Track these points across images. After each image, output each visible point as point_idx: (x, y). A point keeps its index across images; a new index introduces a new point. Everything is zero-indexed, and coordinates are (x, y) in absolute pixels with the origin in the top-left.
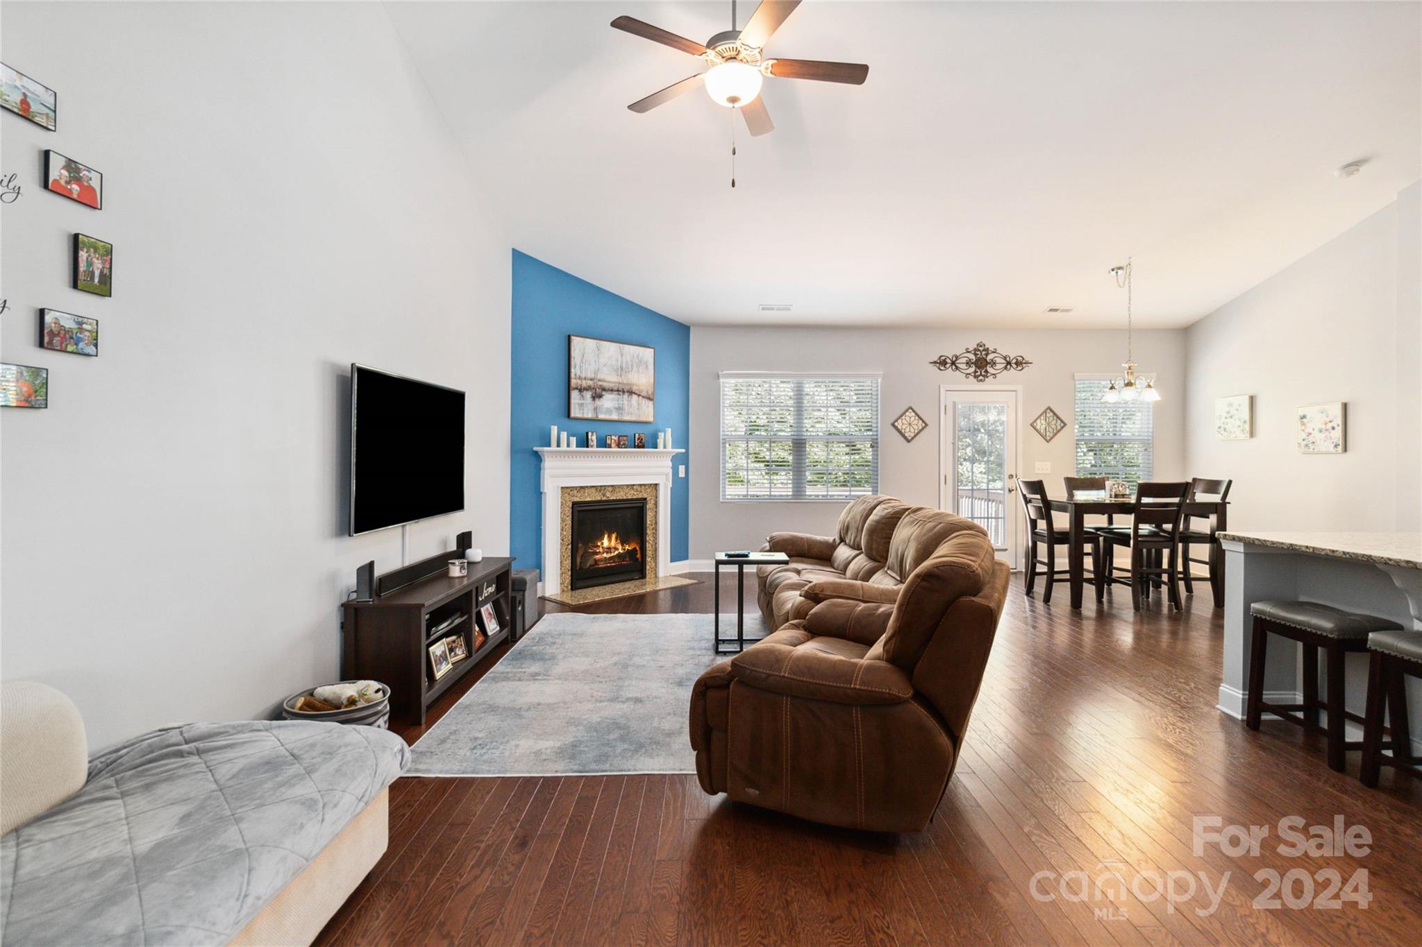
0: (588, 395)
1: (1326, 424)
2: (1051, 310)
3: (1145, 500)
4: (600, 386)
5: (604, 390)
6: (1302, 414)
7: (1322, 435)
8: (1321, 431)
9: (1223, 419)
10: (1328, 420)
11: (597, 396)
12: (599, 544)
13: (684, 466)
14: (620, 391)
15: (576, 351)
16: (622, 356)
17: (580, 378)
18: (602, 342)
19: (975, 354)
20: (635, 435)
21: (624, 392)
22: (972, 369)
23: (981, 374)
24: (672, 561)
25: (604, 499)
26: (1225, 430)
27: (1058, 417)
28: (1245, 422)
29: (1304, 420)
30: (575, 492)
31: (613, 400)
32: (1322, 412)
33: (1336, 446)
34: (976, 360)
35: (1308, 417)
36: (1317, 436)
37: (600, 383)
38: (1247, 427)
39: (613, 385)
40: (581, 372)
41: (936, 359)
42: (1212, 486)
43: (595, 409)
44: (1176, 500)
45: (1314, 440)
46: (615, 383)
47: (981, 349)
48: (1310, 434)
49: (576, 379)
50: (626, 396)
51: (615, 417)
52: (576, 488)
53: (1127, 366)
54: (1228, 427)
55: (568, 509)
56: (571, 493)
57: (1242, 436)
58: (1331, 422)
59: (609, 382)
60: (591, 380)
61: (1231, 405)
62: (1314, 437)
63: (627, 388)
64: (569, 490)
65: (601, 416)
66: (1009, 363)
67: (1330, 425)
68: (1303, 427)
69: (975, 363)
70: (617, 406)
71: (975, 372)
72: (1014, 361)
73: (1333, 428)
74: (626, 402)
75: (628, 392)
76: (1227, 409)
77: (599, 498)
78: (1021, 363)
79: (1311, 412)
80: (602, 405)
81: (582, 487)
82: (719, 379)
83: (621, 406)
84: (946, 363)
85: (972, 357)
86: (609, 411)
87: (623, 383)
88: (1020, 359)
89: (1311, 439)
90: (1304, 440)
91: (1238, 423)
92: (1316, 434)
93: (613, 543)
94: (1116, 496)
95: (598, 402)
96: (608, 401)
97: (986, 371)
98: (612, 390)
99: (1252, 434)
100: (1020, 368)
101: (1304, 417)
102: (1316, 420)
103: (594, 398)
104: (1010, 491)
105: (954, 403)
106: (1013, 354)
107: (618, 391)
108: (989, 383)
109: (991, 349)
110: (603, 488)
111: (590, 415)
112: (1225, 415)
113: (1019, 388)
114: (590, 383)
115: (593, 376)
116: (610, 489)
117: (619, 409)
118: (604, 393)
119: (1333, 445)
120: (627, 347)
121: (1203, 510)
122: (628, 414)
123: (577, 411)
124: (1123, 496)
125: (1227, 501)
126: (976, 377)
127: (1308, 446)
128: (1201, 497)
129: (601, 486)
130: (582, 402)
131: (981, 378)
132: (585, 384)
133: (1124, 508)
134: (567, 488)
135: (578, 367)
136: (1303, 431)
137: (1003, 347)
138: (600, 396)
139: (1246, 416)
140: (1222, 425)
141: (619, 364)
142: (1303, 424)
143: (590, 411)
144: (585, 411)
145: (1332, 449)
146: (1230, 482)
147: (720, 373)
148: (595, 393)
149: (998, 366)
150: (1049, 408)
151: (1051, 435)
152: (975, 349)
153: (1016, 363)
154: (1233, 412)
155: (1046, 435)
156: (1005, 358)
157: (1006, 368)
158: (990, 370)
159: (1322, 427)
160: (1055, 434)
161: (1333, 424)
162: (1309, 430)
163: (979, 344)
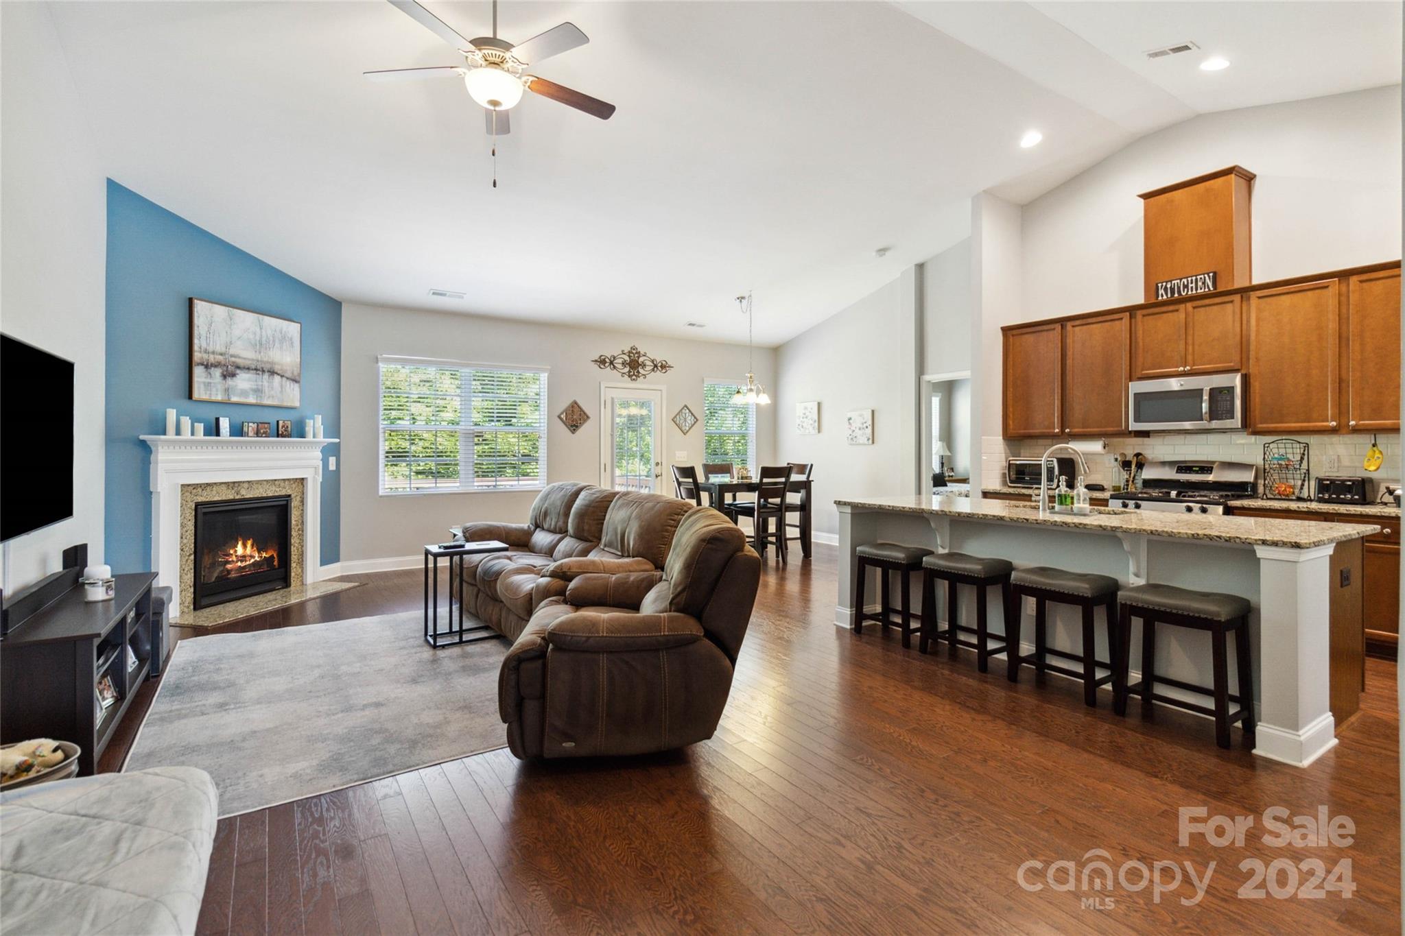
0: (217, 372)
1: (862, 424)
2: (690, 324)
3: (765, 480)
4: (233, 362)
5: (238, 367)
6: (849, 416)
7: (860, 432)
8: (860, 429)
9: (801, 419)
10: (864, 421)
11: (228, 375)
12: (232, 552)
13: (334, 458)
14: (258, 370)
15: (201, 319)
16: (261, 329)
17: (206, 351)
18: (235, 310)
19: (629, 356)
20: (278, 422)
21: (263, 371)
22: (627, 369)
23: (634, 374)
24: (322, 565)
25: (237, 497)
26: (802, 427)
27: (692, 414)
28: (815, 421)
29: (850, 421)
30: (200, 490)
31: (249, 380)
32: (860, 416)
33: (868, 439)
34: (630, 361)
35: (853, 419)
36: (858, 433)
37: (233, 359)
38: (816, 424)
39: (250, 362)
40: (208, 344)
41: (597, 358)
42: (802, 469)
43: (227, 390)
44: (783, 480)
45: (856, 435)
46: (253, 360)
47: (634, 352)
48: (854, 431)
49: (200, 352)
50: (266, 376)
51: (252, 400)
52: (200, 485)
53: (749, 375)
54: (805, 425)
55: (190, 511)
56: (195, 491)
57: (813, 432)
58: (865, 423)
59: (245, 359)
60: (221, 354)
61: (806, 408)
62: (856, 433)
63: (267, 367)
64: (191, 488)
65: (234, 399)
66: (656, 366)
67: (865, 425)
68: (850, 426)
69: (629, 364)
70: (254, 387)
71: (629, 372)
72: (660, 364)
73: (867, 427)
74: (266, 384)
75: (268, 371)
76: (803, 411)
77: (231, 497)
78: (665, 367)
79: (853, 415)
80: (236, 386)
81: (208, 485)
82: (377, 363)
83: (260, 387)
84: (606, 362)
85: (627, 358)
86: (244, 393)
87: (262, 361)
88: (664, 363)
89: (854, 434)
90: (850, 435)
91: (811, 422)
92: (857, 430)
93: (249, 551)
94: (742, 478)
95: (230, 381)
96: (243, 381)
97: (638, 372)
98: (248, 369)
99: (819, 432)
100: (664, 371)
101: (850, 419)
102: (857, 423)
103: (224, 377)
104: (657, 476)
105: (612, 399)
106: (659, 359)
107: (256, 369)
108: (640, 382)
109: (642, 352)
110: (236, 485)
111: (219, 398)
112: (802, 415)
113: (664, 388)
114: (220, 358)
115: (223, 350)
116: (246, 485)
117: (258, 391)
118: (238, 371)
119: (865, 439)
120: (267, 319)
121: (796, 487)
122: (269, 397)
123: (202, 391)
124: (746, 478)
125: (810, 479)
126: (629, 376)
127: (853, 439)
128: (795, 477)
129: (234, 483)
130: (208, 380)
131: (634, 377)
132: (212, 359)
133: (750, 488)
134: (189, 485)
135: (203, 338)
136: (850, 428)
137: (652, 352)
138: (233, 375)
139: (816, 418)
140: (801, 423)
141: (258, 338)
142: (850, 424)
143: (219, 393)
144: (214, 392)
145: (866, 442)
146: (812, 465)
147: (379, 357)
148: (227, 370)
149: (648, 368)
150: (686, 406)
151: (687, 428)
152: (629, 352)
153: (661, 367)
154: (808, 414)
155: (683, 429)
156: (653, 361)
157: (653, 370)
158: (641, 371)
159: (861, 426)
160: (690, 429)
161: (867, 424)
162: (853, 428)
163: (631, 348)
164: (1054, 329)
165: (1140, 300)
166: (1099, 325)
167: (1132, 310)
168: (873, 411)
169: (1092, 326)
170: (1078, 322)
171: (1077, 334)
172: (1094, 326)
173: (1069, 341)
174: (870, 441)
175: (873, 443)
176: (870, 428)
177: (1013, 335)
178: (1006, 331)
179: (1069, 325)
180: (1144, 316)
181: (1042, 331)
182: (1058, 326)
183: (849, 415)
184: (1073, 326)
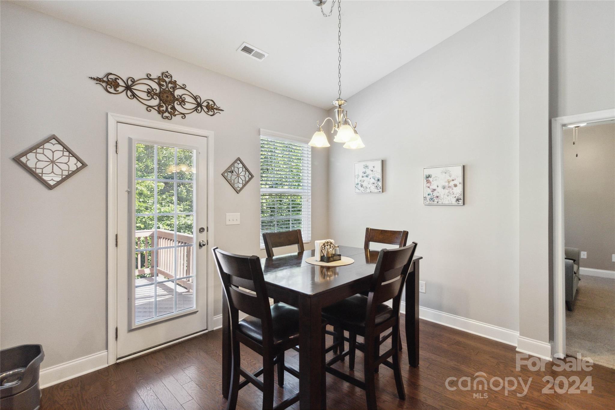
1: (449, 182)
7: (446, 191)
8: (444, 188)
9: (360, 179)
10: (451, 179)
19: (159, 85)
22: (156, 102)
23: (166, 111)
28: (378, 180)
29: (429, 179)
32: (446, 173)
33: (457, 200)
34: (160, 92)
35: (433, 176)
36: (440, 191)
38: (380, 183)
41: (101, 76)
45: (438, 195)
47: (167, 80)
48: (435, 190)
54: (365, 183)
57: (373, 189)
58: (453, 180)
61: (366, 167)
62: (438, 192)
66: (199, 105)
67: (452, 183)
68: (428, 185)
69: (159, 96)
71: (159, 106)
72: (205, 104)
73: (455, 186)
76: (363, 170)
78: (213, 109)
79: (435, 172)
84: (118, 85)
85: (155, 87)
88: (211, 103)
89: (435, 194)
90: (429, 195)
91: (373, 181)
92: (440, 189)
97: (173, 108)
99: (383, 190)
100: (211, 113)
101: (429, 177)
102: (441, 180)
105: (130, 140)
106: (204, 97)
108: (175, 124)
109: (179, 83)
112: (361, 174)
113: (211, 134)
119: (455, 199)
126: (159, 112)
127: (433, 199)
131: (166, 114)
136: (429, 187)
137: (194, 85)
139: (380, 177)
140: (360, 183)
142: (429, 182)
145: (455, 203)
149: (188, 106)
150: (239, 159)
151: (241, 186)
152: (159, 78)
153: (207, 107)
155: (236, 186)
156: (195, 98)
157: (196, 109)
158: (178, 107)
159: (447, 184)
160: (244, 186)
161: (455, 182)
162: (434, 187)
163: (163, 74)
168: (464, 167)
174: (461, 202)
175: (464, 204)
176: (460, 187)
183: (427, 172)
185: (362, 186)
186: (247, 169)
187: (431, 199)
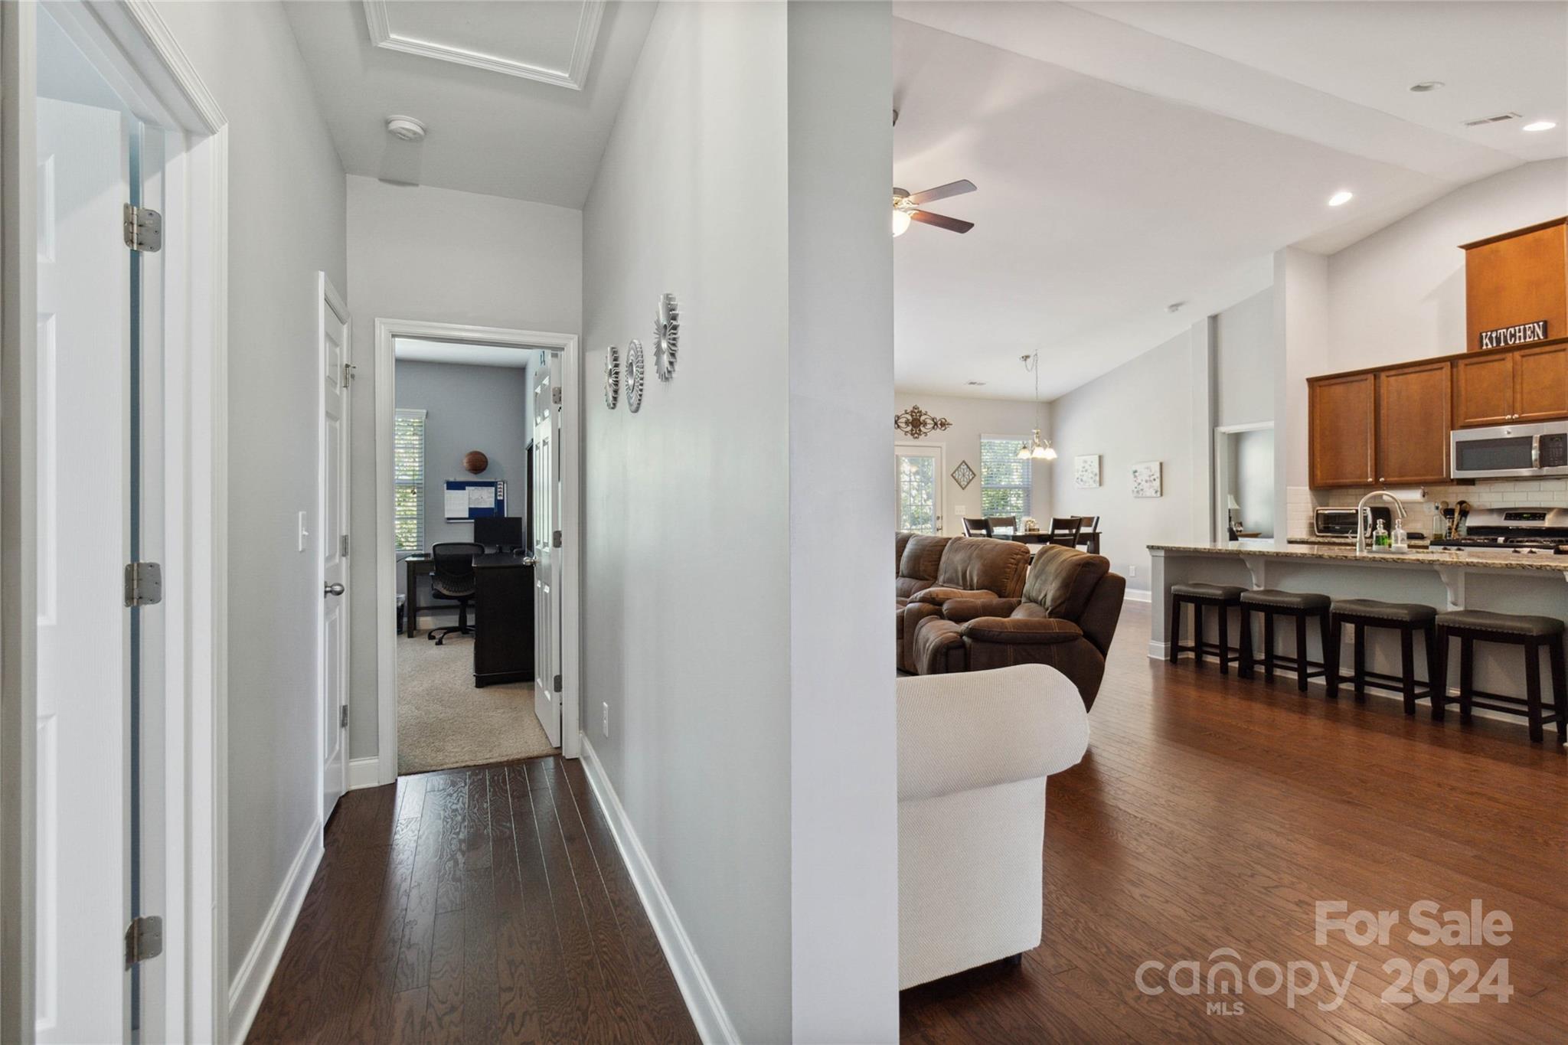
1: (1150, 477)
2: (971, 383)
3: (1056, 531)
6: (1134, 469)
7: (1148, 484)
8: (1146, 482)
9: (1080, 473)
10: (1151, 474)
19: (912, 416)
22: (909, 428)
23: (916, 433)
28: (1096, 475)
29: (1136, 474)
32: (1146, 469)
33: (1156, 492)
34: (912, 421)
35: (1138, 472)
36: (1145, 485)
38: (1098, 478)
42: (1089, 521)
44: (1073, 531)
47: (916, 411)
48: (1140, 484)
53: (1036, 431)
54: (1084, 478)
57: (1094, 485)
58: (1153, 475)
61: (1085, 462)
62: (1143, 486)
66: (936, 424)
67: (1152, 478)
68: (1135, 479)
69: (911, 423)
71: (912, 430)
72: (939, 422)
73: (1154, 480)
76: (1083, 465)
78: (945, 425)
79: (1140, 468)
85: (910, 418)
88: (943, 420)
89: (1141, 487)
90: (1136, 488)
91: (1091, 475)
92: (1143, 483)
94: (1030, 530)
97: (920, 430)
99: (1100, 485)
100: (943, 428)
101: (1135, 472)
102: (1143, 475)
104: (937, 530)
106: (938, 417)
108: (923, 439)
109: (923, 411)
112: (1081, 469)
113: (944, 445)
119: (1153, 492)
121: (1083, 539)
124: (1034, 529)
125: (1097, 531)
126: (912, 434)
127: (1139, 493)
128: (1080, 530)
131: (916, 435)
136: (1135, 481)
137: (932, 410)
139: (1097, 471)
140: (1080, 477)
142: (1135, 476)
145: (1153, 494)
146: (1098, 518)
149: (929, 426)
150: (964, 462)
151: (966, 484)
152: (912, 412)
153: (941, 424)
154: (1087, 467)
155: (962, 483)
156: (933, 420)
157: (933, 428)
158: (922, 429)
159: (1148, 478)
160: (968, 483)
161: (1155, 477)
162: (1139, 481)
163: (914, 407)
164: (1366, 380)
165: (1462, 349)
166: (1417, 375)
167: (1453, 360)
168: (1161, 464)
169: (1408, 376)
170: (1393, 372)
171: (1390, 383)
172: (1413, 375)
173: (1383, 391)
174: (1159, 494)
175: (1163, 495)
176: (1158, 481)
177: (1320, 386)
178: (1313, 382)
179: (1383, 375)
180: (1466, 365)
181: (1352, 382)
182: (1371, 377)
184: (1388, 376)
185: (1082, 480)
186: (970, 470)
187: (1138, 492)
